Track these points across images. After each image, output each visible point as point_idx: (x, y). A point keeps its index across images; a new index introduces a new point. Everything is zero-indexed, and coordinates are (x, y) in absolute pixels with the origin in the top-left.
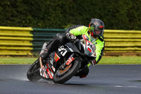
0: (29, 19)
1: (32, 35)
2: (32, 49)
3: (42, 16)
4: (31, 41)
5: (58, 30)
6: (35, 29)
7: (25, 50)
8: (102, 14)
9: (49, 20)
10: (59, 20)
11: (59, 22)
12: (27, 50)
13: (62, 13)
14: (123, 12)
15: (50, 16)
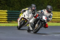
0: (6, 7)
1: (7, 14)
2: (7, 19)
3: (11, 6)
4: (6, 16)
5: (18, 11)
6: (8, 11)
7: (4, 20)
8: (37, 5)
9: (14, 7)
10: (19, 7)
11: (18, 8)
12: (5, 20)
13: (20, 4)
14: (46, 4)
15: (15, 5)
